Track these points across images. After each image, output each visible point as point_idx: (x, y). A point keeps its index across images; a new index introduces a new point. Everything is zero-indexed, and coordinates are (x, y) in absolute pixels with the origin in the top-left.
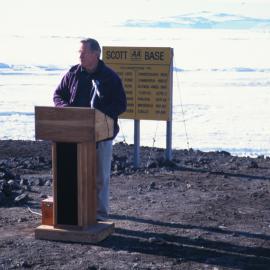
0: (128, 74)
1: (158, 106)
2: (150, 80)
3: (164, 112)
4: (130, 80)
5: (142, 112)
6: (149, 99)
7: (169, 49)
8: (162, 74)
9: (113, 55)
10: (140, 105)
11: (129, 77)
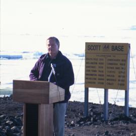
0: (101, 60)
1: (119, 80)
2: (115, 64)
3: (123, 85)
4: (102, 64)
5: (109, 84)
6: (114, 76)
7: (127, 44)
8: (122, 60)
9: (92, 48)
10: (108, 80)
11: (102, 62)
